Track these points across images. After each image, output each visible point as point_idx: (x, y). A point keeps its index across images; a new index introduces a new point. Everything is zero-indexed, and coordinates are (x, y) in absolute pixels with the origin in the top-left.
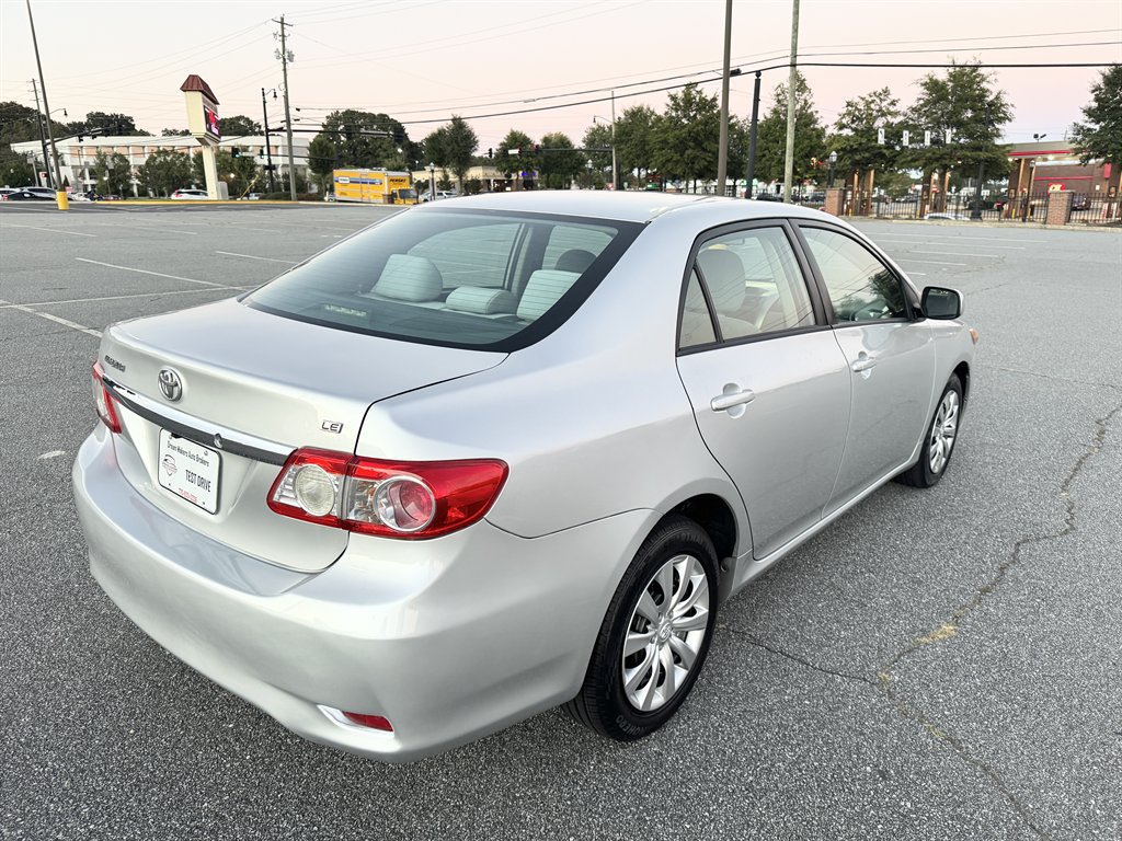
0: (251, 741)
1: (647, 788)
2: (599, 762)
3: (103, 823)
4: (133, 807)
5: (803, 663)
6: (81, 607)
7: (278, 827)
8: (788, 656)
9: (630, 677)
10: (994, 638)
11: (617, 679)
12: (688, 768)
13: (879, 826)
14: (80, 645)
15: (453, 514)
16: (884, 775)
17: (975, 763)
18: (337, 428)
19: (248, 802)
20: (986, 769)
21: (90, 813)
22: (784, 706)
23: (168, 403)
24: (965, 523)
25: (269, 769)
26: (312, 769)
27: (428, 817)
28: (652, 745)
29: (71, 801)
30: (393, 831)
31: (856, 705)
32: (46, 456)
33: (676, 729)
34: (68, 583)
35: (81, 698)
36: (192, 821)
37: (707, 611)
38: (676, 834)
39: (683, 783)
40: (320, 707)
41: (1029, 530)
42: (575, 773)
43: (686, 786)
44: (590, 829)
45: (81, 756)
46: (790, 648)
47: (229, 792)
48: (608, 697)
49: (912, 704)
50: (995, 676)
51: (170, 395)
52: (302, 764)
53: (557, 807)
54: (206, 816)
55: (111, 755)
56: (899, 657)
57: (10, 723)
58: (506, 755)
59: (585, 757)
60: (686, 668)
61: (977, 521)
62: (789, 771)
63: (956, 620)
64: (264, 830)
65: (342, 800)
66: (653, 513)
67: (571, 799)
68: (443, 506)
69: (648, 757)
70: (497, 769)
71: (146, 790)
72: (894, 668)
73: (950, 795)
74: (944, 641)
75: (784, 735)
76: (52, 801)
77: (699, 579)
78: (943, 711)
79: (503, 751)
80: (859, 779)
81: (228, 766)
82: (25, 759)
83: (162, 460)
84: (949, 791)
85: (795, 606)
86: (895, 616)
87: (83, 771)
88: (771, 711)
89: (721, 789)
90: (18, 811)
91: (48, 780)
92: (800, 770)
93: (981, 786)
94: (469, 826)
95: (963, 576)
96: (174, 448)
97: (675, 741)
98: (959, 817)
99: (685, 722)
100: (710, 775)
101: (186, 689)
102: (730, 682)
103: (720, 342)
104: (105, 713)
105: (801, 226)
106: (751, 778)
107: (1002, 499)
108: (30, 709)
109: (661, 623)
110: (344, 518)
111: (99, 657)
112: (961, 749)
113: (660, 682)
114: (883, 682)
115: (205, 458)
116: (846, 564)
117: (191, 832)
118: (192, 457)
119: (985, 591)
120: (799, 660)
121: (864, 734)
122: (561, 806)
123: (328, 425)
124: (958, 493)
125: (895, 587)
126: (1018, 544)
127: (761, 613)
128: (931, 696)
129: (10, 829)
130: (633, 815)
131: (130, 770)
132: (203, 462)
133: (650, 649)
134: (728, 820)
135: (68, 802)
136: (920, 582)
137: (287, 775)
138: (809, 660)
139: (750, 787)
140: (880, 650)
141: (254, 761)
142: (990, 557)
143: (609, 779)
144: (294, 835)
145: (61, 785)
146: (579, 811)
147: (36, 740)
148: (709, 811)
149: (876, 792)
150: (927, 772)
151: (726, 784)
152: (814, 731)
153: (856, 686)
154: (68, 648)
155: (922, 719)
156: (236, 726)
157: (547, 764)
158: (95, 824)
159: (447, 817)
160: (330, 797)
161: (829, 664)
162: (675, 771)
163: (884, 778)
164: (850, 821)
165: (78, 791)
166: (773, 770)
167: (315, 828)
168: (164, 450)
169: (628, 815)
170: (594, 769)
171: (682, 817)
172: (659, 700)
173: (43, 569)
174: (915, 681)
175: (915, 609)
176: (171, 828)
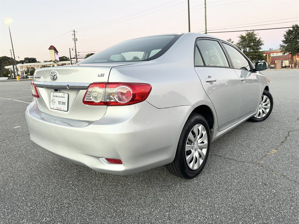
0: (77, 185)
1: (196, 191)
2: (180, 185)
3: (35, 207)
4: (43, 203)
5: (235, 160)
6: (26, 158)
7: (87, 205)
8: (230, 159)
9: (188, 158)
10: (288, 152)
11: (184, 157)
12: (207, 186)
13: (267, 196)
14: (26, 167)
15: (137, 98)
16: (265, 184)
17: (292, 180)
18: (102, 75)
19: (77, 200)
20: (295, 181)
21: (31, 205)
22: (232, 170)
23: (53, 81)
24: (272, 128)
25: (83, 192)
26: (96, 191)
27: (132, 201)
28: (195, 181)
29: (25, 202)
30: (122, 205)
31: (253, 169)
32: (15, 127)
33: (201, 177)
34: (22, 153)
35: (27, 178)
36: (61, 205)
37: (207, 143)
38: (207, 201)
39: (206, 189)
40: (100, 159)
41: (291, 129)
42: (173, 188)
43: (207, 190)
44: (181, 201)
45: (27, 191)
46: (230, 157)
47: (72, 198)
48: (182, 162)
49: (269, 168)
50: (291, 160)
51: (54, 79)
52: (92, 190)
53: (170, 197)
54: (65, 204)
55: (36, 191)
56: (262, 157)
57: (6, 185)
58: (152, 185)
59: (176, 184)
60: (202, 159)
61: (276, 128)
62: (237, 185)
63: (276, 149)
64: (83, 206)
65: (105, 198)
66: (192, 107)
67: (173, 194)
68: (134, 95)
69: (194, 183)
70: (150, 188)
71: (47, 199)
72: (261, 160)
73: (286, 188)
74: (274, 154)
75: (233, 177)
76: (19, 203)
77: (204, 133)
78: (278, 169)
79: (151, 184)
80: (258, 186)
81: (71, 192)
82: (11, 193)
83: (51, 101)
84: (286, 187)
85: (229, 148)
86: (258, 149)
87: (28, 195)
88: (228, 171)
89: (218, 190)
90: (9, 205)
91: (18, 198)
92: (240, 185)
93: (295, 185)
94: (145, 202)
95: (275, 140)
96: (54, 96)
97: (202, 180)
98: (290, 193)
99: (204, 175)
100: (214, 187)
101: (57, 175)
102: (215, 166)
103: (205, 66)
104: (34, 182)
105: (223, 43)
106: (226, 187)
107: (281, 123)
108: (12, 182)
109: (195, 144)
110: (106, 101)
111: (32, 169)
112: (286, 177)
113: (196, 162)
114: (259, 164)
115: (64, 96)
116: (242, 138)
117: (61, 208)
118: (60, 97)
119: (282, 142)
120: (234, 160)
121: (257, 175)
122: (171, 196)
123: (100, 75)
124: (268, 122)
125: (257, 143)
126: (289, 132)
127: (220, 150)
128: (274, 166)
129: (7, 210)
130: (193, 197)
131: (42, 194)
132: (63, 97)
133: (193, 151)
134: (221, 197)
135: (24, 203)
136: (263, 142)
137: (89, 193)
138: (236, 160)
139: (226, 189)
140: (256, 156)
141: (78, 190)
142: (282, 135)
143: (184, 189)
144: (92, 207)
145: (22, 199)
146: (176, 197)
147: (14, 189)
148: (215, 195)
149: (264, 188)
150: (278, 183)
151: (219, 189)
152: (242, 175)
153: (251, 165)
154: (23, 167)
155: (273, 171)
156: (73, 182)
157: (165, 186)
158: (32, 207)
159: (137, 200)
160: (102, 197)
161: (242, 160)
162: (203, 186)
163: (266, 185)
164: (258, 196)
165: (27, 200)
166: (232, 185)
167: (98, 205)
168: (52, 98)
169: (191, 197)
170: (179, 187)
171: (208, 197)
172: (196, 167)
173: (15, 151)
174: (268, 163)
175: (264, 147)
176: (55, 207)
